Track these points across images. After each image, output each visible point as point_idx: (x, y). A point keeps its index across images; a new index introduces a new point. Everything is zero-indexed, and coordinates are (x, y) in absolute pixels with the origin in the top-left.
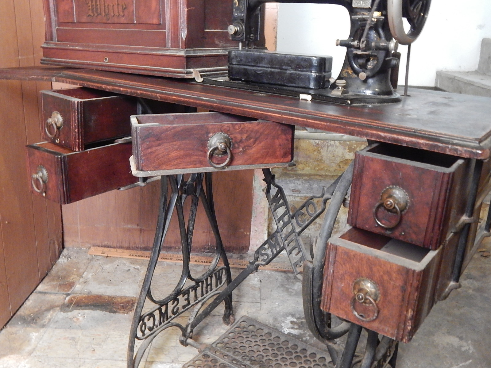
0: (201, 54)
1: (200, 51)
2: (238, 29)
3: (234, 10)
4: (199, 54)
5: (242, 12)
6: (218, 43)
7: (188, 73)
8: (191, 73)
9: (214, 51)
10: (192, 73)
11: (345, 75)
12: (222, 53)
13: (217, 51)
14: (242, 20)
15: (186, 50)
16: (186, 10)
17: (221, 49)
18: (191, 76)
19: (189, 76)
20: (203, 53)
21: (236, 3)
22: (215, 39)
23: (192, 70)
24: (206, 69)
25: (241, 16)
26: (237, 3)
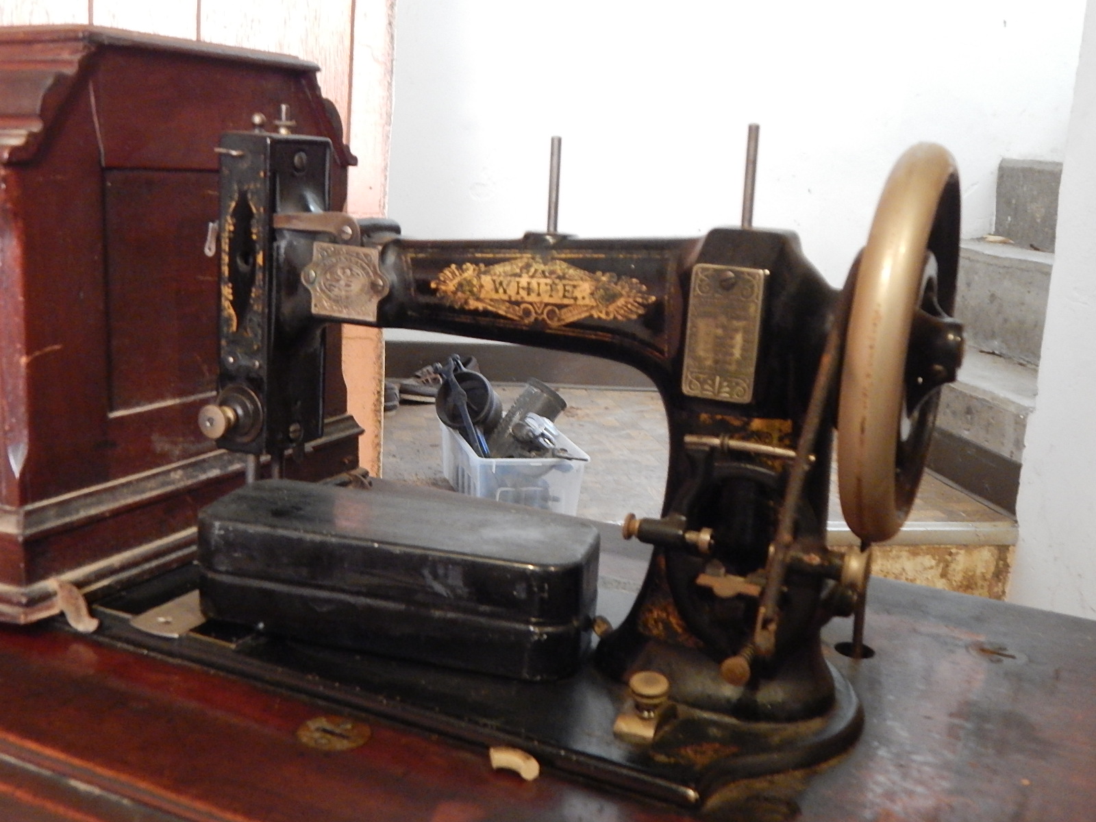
0: (93, 511)
1: (89, 500)
2: (240, 411)
3: (223, 342)
4: (83, 514)
5: (252, 355)
6: (167, 447)
7: (34, 602)
8: (47, 597)
9: (152, 483)
10: (55, 594)
11: (655, 632)
12: (181, 485)
13: (161, 479)
14: (254, 382)
15: (28, 514)
16: (24, 360)
17: (175, 469)
18: (48, 608)
19: (40, 610)
20: (100, 503)
21: (229, 319)
22: (155, 437)
23: (51, 584)
24: (116, 560)
25: (249, 369)
26: (235, 318)
